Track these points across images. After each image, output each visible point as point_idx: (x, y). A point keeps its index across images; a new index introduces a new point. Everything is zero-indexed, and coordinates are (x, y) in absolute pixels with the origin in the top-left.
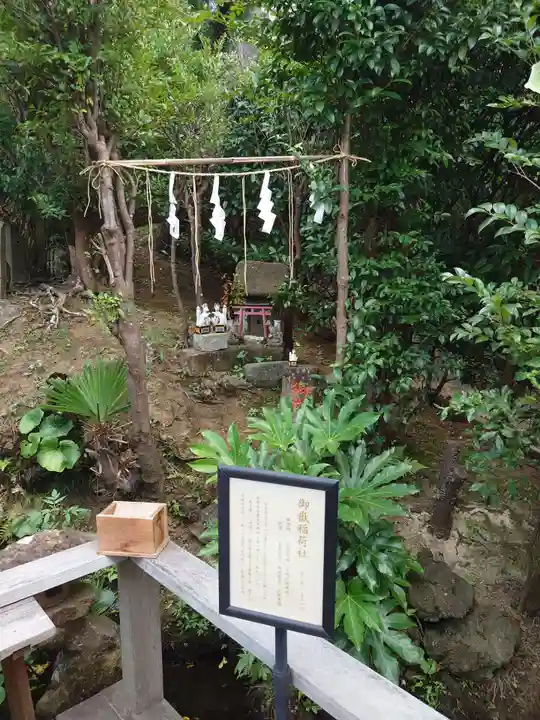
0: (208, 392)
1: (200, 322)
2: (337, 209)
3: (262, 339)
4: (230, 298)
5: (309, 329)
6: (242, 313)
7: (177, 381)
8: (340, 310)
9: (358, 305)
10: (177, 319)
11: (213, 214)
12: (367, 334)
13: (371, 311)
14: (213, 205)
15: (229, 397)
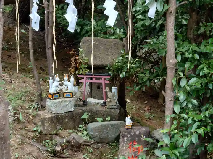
0: (58, 148)
1: (52, 90)
2: (166, 7)
3: (101, 101)
4: (76, 69)
5: (137, 88)
6: (85, 81)
7: (32, 138)
8: (168, 86)
9: (183, 83)
10: (30, 81)
11: (68, 11)
12: (190, 106)
13: (193, 87)
14: (68, 4)
15: (75, 151)
